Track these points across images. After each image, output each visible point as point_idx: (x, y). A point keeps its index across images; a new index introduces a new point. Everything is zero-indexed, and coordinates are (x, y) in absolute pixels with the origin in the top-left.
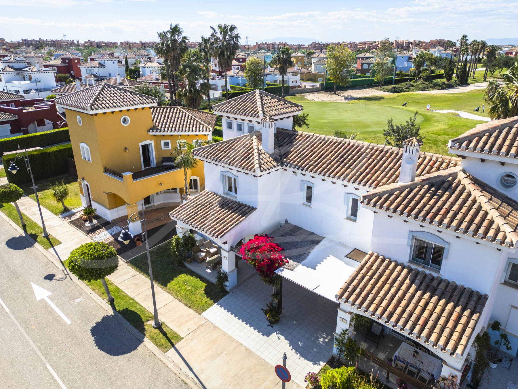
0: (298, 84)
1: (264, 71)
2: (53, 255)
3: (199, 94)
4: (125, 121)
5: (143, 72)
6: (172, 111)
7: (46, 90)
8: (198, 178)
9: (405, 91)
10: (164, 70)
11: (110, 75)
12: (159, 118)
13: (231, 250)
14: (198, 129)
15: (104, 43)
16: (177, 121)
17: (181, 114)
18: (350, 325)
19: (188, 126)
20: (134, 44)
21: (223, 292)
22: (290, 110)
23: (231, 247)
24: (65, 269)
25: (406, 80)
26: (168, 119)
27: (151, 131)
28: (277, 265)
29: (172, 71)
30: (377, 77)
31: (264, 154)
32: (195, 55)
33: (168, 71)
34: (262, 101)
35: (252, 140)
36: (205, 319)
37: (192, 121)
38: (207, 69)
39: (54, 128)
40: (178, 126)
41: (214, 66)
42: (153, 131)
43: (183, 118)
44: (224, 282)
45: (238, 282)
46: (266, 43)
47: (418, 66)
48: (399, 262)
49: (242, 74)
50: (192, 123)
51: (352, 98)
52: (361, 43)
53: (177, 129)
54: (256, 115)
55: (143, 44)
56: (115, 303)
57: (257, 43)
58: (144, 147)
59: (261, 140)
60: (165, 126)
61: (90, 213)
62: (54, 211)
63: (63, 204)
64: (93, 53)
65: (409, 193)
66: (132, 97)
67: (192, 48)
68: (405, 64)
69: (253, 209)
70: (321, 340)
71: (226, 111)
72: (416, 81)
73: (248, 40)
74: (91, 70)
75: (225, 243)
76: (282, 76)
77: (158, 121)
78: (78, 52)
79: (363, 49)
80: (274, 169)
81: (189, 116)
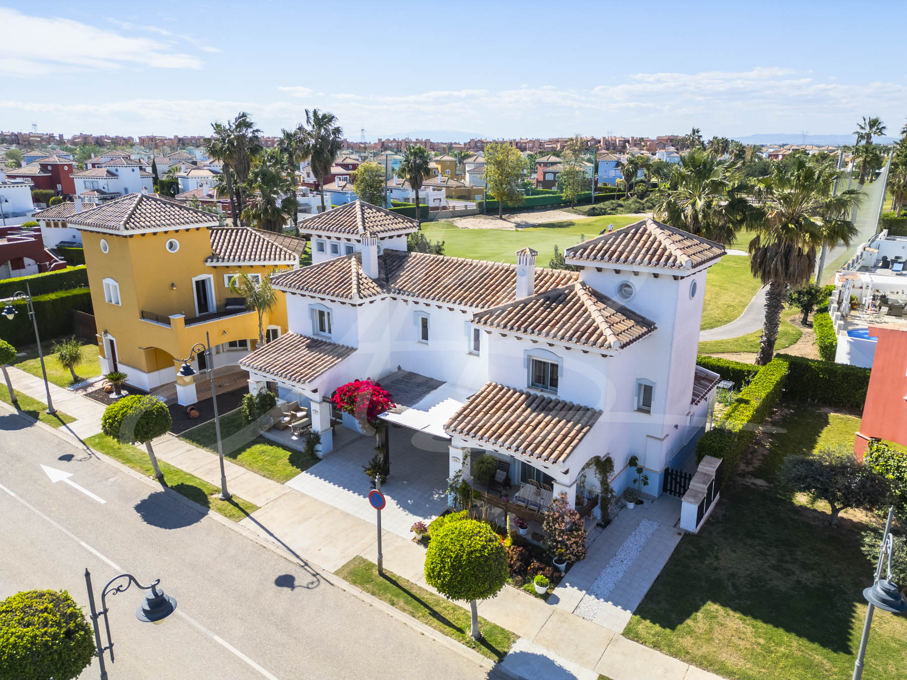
0: (443, 203)
1: (386, 184)
2: (66, 433)
3: (279, 215)
4: (171, 246)
5: (183, 185)
6: (239, 234)
7: (16, 215)
8: (279, 328)
9: (609, 214)
10: (222, 180)
11: (126, 190)
12: (220, 244)
13: (324, 401)
14: (277, 256)
15: (109, 138)
16: (248, 247)
17: (253, 237)
18: (464, 463)
19: (263, 253)
20: (163, 140)
21: (314, 459)
22: (401, 226)
23: (324, 397)
24: (88, 448)
25: (612, 197)
26: (234, 244)
27: (209, 260)
28: (380, 408)
29: (236, 183)
30: (567, 194)
31: (366, 278)
32: (272, 157)
33: (229, 183)
34: (363, 214)
35: (350, 263)
36: (289, 488)
37: (269, 247)
38: (293, 179)
39: (40, 272)
40: (248, 253)
41: (305, 175)
42: (212, 261)
43: (256, 243)
44: (315, 444)
45: (334, 447)
46: (394, 140)
47: (629, 176)
48: (518, 389)
49: (351, 188)
50: (269, 250)
51: (527, 225)
52: (551, 141)
53: (247, 257)
54: (355, 231)
55: (180, 140)
56: (165, 479)
57: (380, 140)
58: (197, 282)
59: (361, 263)
60: (230, 255)
61: (116, 378)
62: (59, 382)
63: (72, 372)
64: (93, 155)
65: (523, 308)
66: (182, 213)
67: (268, 147)
68: (612, 173)
69: (353, 350)
70: (437, 496)
71: (315, 227)
72: (628, 198)
73: (365, 134)
74: (92, 182)
75: (315, 391)
76: (414, 192)
77: (219, 247)
78: (65, 153)
79: (553, 149)
80: (379, 297)
81: (264, 240)
